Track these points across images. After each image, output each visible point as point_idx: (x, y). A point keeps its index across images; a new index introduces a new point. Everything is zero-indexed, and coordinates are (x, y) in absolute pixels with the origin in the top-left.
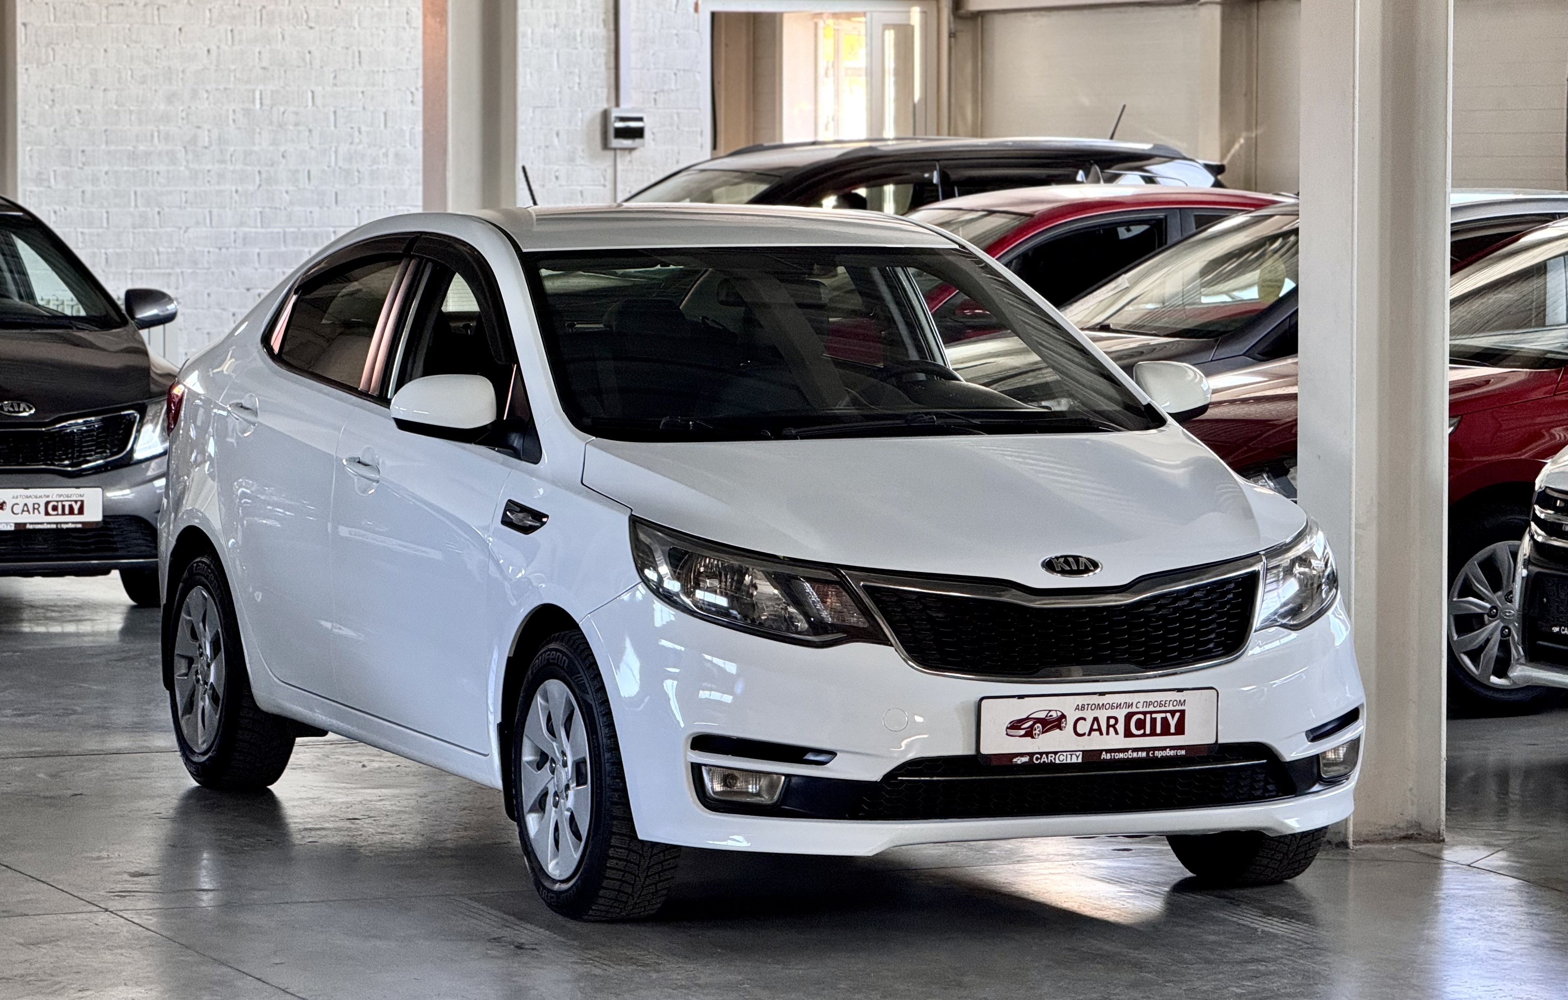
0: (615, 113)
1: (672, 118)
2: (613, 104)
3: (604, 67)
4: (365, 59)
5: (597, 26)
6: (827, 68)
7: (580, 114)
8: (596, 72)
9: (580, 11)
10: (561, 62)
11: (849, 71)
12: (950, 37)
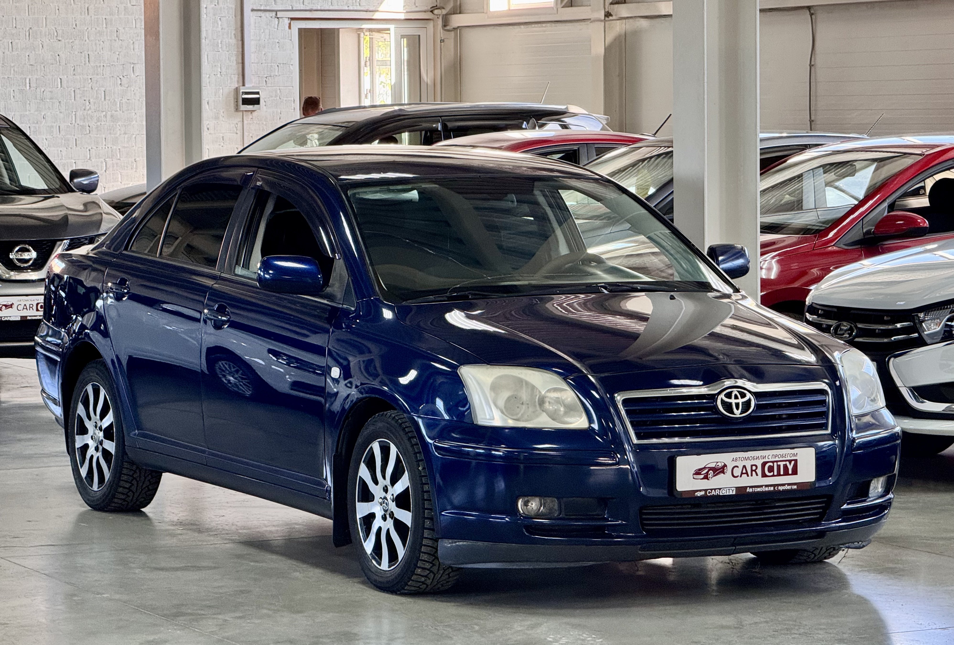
0: (243, 90)
1: (276, 92)
2: (241, 84)
3: (235, 62)
4: (92, 58)
5: (231, 38)
6: (366, 61)
7: (221, 91)
8: (231, 65)
9: (220, 29)
10: (209, 60)
11: (379, 63)
12: (441, 42)
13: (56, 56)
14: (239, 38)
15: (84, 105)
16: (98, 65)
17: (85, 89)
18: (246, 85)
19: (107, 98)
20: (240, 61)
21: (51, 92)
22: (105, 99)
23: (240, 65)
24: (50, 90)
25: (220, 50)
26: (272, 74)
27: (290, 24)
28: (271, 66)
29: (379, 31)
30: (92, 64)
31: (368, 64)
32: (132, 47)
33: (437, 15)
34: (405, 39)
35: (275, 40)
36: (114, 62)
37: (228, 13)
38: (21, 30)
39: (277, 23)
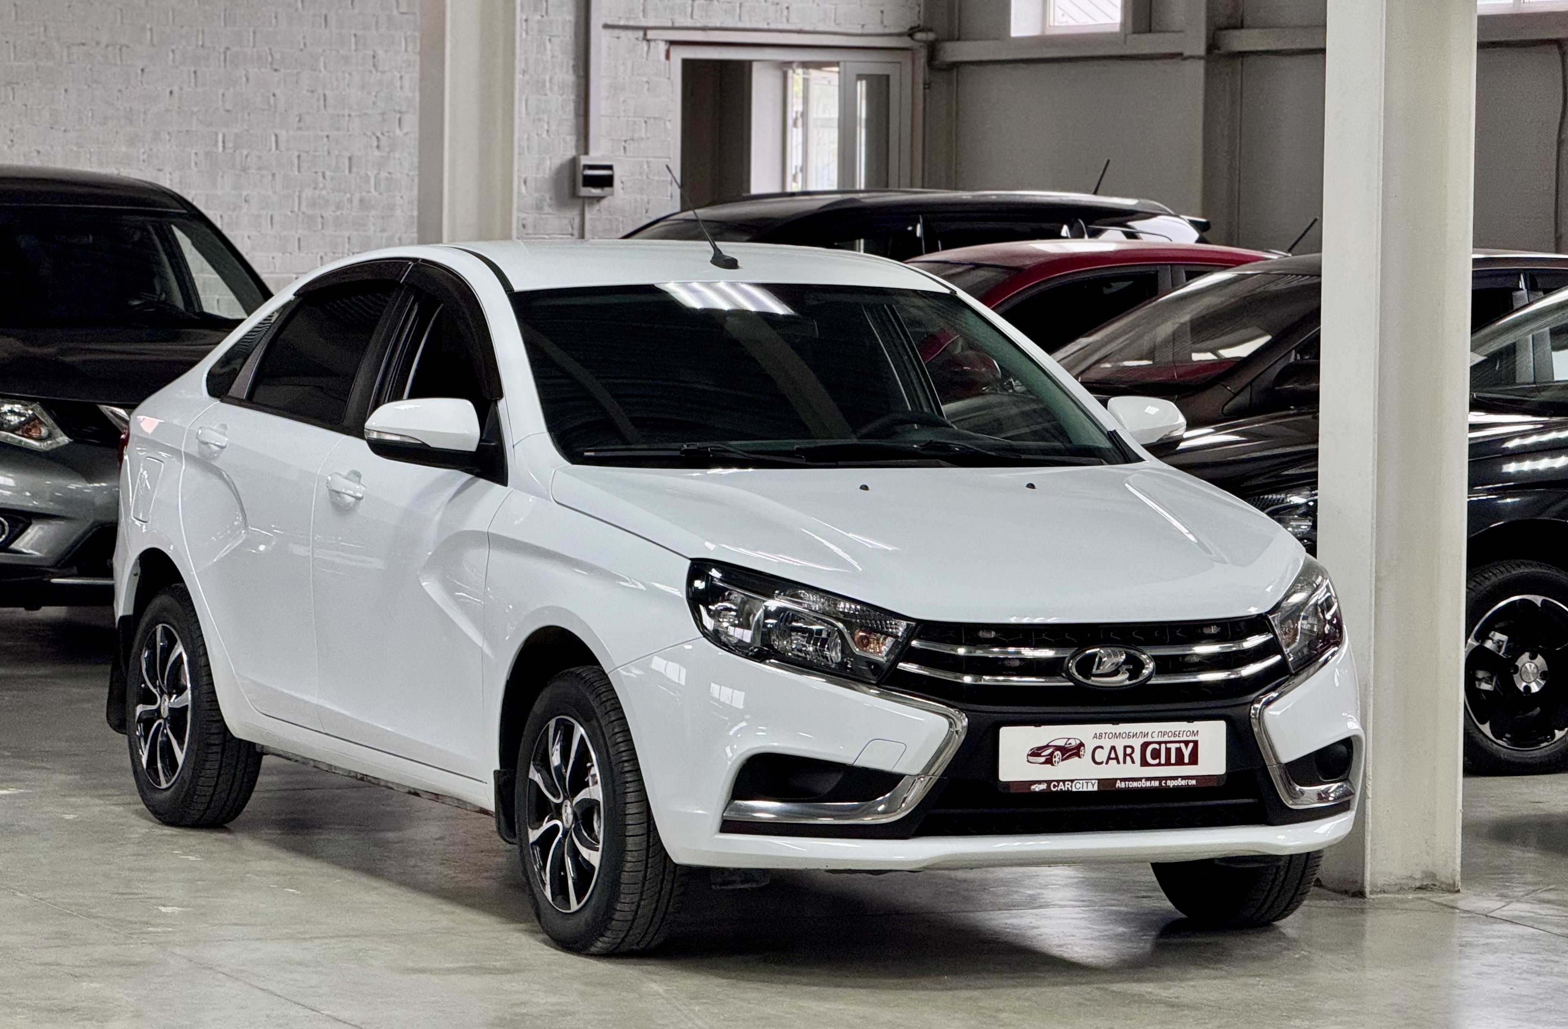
0: (584, 160)
1: (641, 167)
2: (582, 150)
3: (572, 113)
4: (330, 101)
5: (567, 72)
6: (796, 120)
7: (548, 161)
8: (565, 119)
9: (549, 57)
10: (529, 109)
12: (925, 88)
13: (269, 97)
14: (582, 73)
15: (315, 180)
16: (341, 113)
17: (317, 154)
18: (593, 152)
19: (354, 169)
20: (582, 111)
21: (259, 157)
22: (350, 171)
23: (582, 119)
24: (258, 153)
25: (548, 92)
26: (636, 136)
27: (668, 51)
28: (635, 122)
30: (330, 110)
31: (800, 122)
32: (398, 84)
33: (919, 41)
34: (864, 82)
35: (642, 78)
36: (367, 108)
37: (564, 30)
38: (211, 51)
39: (645, 48)
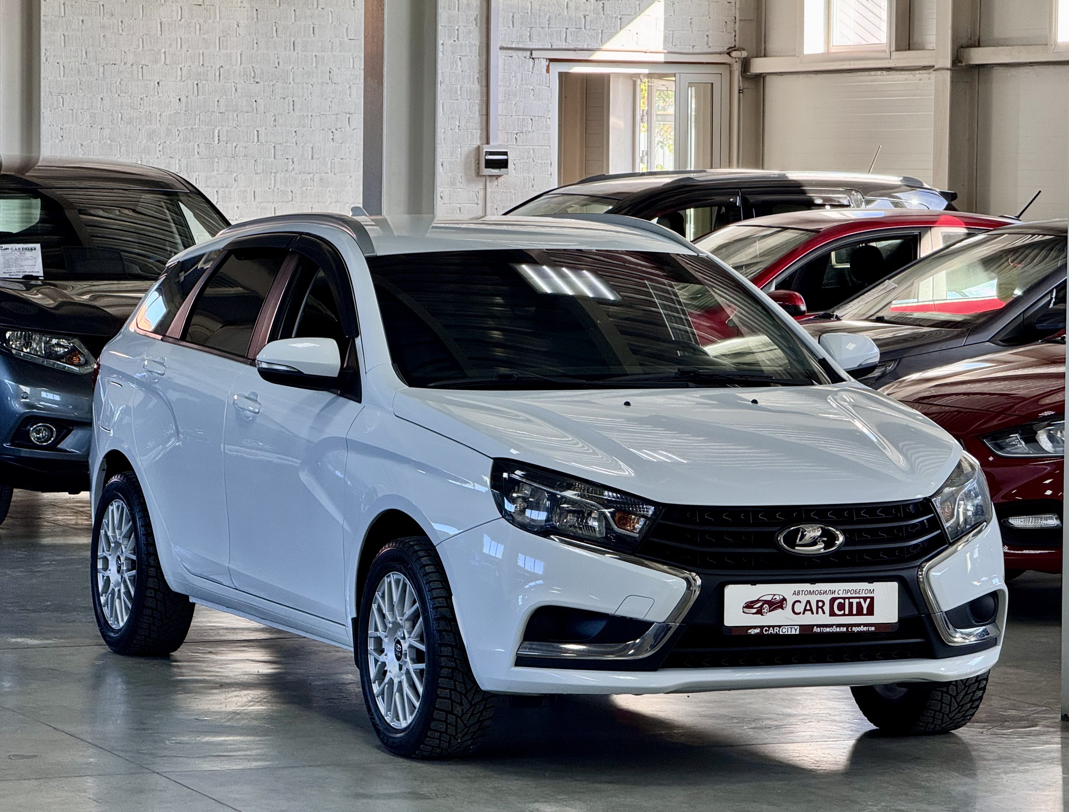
0: (487, 148)
1: (529, 153)
2: (485, 142)
3: (477, 113)
4: (298, 106)
5: (473, 83)
6: (643, 116)
7: (459, 149)
8: (472, 118)
9: (460, 71)
10: (445, 109)
11: (659, 118)
12: (739, 93)
13: (252, 102)
14: (484, 83)
15: (287, 164)
16: (305, 115)
17: (288, 144)
18: (491, 143)
19: (315, 156)
20: (484, 112)
21: (246, 147)
22: (312, 157)
23: (485, 117)
24: (244, 144)
25: (459, 98)
26: (524, 130)
27: (548, 66)
28: (523, 119)
29: (661, 76)
30: (297, 113)
31: (645, 118)
32: (348, 92)
33: (735, 58)
34: (693, 88)
35: (529, 86)
36: (325, 109)
37: (471, 51)
38: (209, 68)
39: (532, 64)
